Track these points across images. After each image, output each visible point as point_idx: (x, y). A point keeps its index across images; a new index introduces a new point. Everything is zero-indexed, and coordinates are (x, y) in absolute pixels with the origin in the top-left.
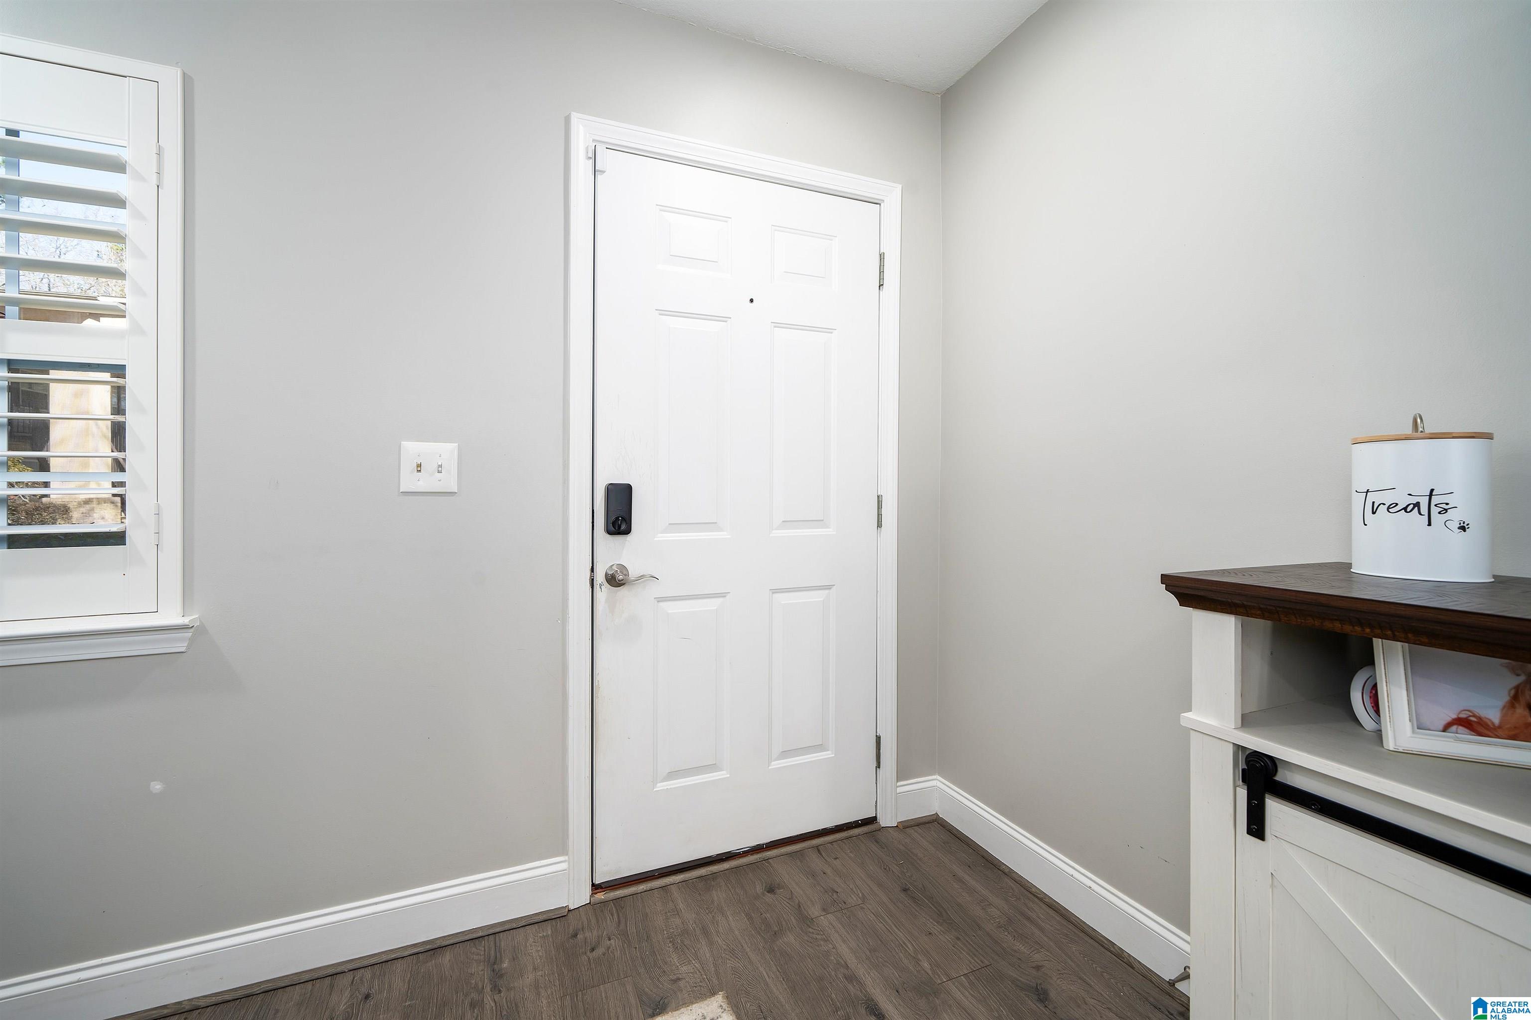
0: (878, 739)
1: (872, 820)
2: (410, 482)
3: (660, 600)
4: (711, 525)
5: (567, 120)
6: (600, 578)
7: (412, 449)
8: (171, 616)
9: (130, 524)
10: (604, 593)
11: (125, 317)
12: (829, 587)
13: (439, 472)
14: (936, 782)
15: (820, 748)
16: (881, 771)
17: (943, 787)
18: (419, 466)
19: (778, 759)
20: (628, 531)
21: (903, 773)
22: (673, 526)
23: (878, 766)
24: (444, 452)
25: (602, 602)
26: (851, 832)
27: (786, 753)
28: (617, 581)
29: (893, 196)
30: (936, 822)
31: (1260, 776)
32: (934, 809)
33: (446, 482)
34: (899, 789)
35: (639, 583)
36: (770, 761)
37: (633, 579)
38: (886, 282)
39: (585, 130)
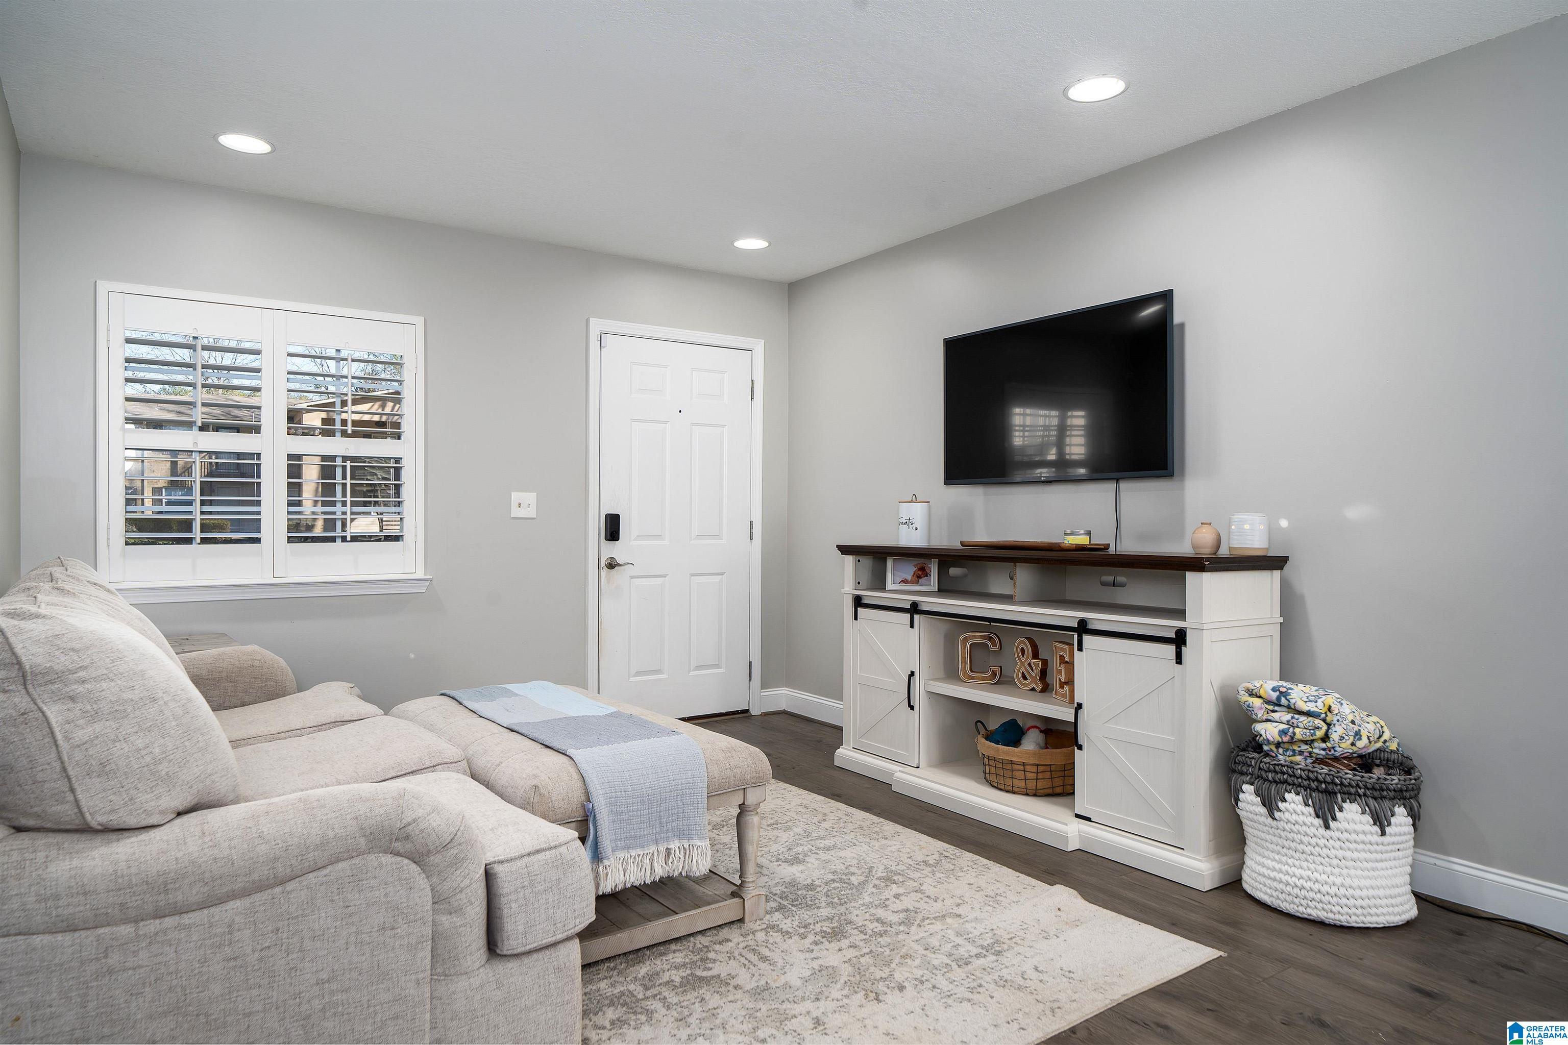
0: (750, 663)
1: (747, 711)
2: (516, 512)
3: (632, 577)
4: (659, 537)
5: (588, 321)
6: (603, 564)
7: (516, 496)
8: (420, 574)
9: (406, 532)
10: (605, 572)
11: (399, 438)
12: (722, 574)
13: (529, 507)
14: (784, 691)
15: (717, 666)
16: (752, 682)
17: (788, 693)
18: (520, 504)
19: (694, 670)
20: (618, 539)
21: (765, 685)
22: (639, 537)
23: (750, 679)
24: (530, 498)
25: (604, 577)
26: (735, 716)
27: (698, 668)
28: (612, 565)
29: (759, 347)
30: (784, 713)
31: (858, 602)
32: (783, 706)
33: (531, 512)
34: (762, 694)
35: (623, 567)
36: (689, 671)
37: (619, 565)
38: (755, 396)
39: (596, 325)
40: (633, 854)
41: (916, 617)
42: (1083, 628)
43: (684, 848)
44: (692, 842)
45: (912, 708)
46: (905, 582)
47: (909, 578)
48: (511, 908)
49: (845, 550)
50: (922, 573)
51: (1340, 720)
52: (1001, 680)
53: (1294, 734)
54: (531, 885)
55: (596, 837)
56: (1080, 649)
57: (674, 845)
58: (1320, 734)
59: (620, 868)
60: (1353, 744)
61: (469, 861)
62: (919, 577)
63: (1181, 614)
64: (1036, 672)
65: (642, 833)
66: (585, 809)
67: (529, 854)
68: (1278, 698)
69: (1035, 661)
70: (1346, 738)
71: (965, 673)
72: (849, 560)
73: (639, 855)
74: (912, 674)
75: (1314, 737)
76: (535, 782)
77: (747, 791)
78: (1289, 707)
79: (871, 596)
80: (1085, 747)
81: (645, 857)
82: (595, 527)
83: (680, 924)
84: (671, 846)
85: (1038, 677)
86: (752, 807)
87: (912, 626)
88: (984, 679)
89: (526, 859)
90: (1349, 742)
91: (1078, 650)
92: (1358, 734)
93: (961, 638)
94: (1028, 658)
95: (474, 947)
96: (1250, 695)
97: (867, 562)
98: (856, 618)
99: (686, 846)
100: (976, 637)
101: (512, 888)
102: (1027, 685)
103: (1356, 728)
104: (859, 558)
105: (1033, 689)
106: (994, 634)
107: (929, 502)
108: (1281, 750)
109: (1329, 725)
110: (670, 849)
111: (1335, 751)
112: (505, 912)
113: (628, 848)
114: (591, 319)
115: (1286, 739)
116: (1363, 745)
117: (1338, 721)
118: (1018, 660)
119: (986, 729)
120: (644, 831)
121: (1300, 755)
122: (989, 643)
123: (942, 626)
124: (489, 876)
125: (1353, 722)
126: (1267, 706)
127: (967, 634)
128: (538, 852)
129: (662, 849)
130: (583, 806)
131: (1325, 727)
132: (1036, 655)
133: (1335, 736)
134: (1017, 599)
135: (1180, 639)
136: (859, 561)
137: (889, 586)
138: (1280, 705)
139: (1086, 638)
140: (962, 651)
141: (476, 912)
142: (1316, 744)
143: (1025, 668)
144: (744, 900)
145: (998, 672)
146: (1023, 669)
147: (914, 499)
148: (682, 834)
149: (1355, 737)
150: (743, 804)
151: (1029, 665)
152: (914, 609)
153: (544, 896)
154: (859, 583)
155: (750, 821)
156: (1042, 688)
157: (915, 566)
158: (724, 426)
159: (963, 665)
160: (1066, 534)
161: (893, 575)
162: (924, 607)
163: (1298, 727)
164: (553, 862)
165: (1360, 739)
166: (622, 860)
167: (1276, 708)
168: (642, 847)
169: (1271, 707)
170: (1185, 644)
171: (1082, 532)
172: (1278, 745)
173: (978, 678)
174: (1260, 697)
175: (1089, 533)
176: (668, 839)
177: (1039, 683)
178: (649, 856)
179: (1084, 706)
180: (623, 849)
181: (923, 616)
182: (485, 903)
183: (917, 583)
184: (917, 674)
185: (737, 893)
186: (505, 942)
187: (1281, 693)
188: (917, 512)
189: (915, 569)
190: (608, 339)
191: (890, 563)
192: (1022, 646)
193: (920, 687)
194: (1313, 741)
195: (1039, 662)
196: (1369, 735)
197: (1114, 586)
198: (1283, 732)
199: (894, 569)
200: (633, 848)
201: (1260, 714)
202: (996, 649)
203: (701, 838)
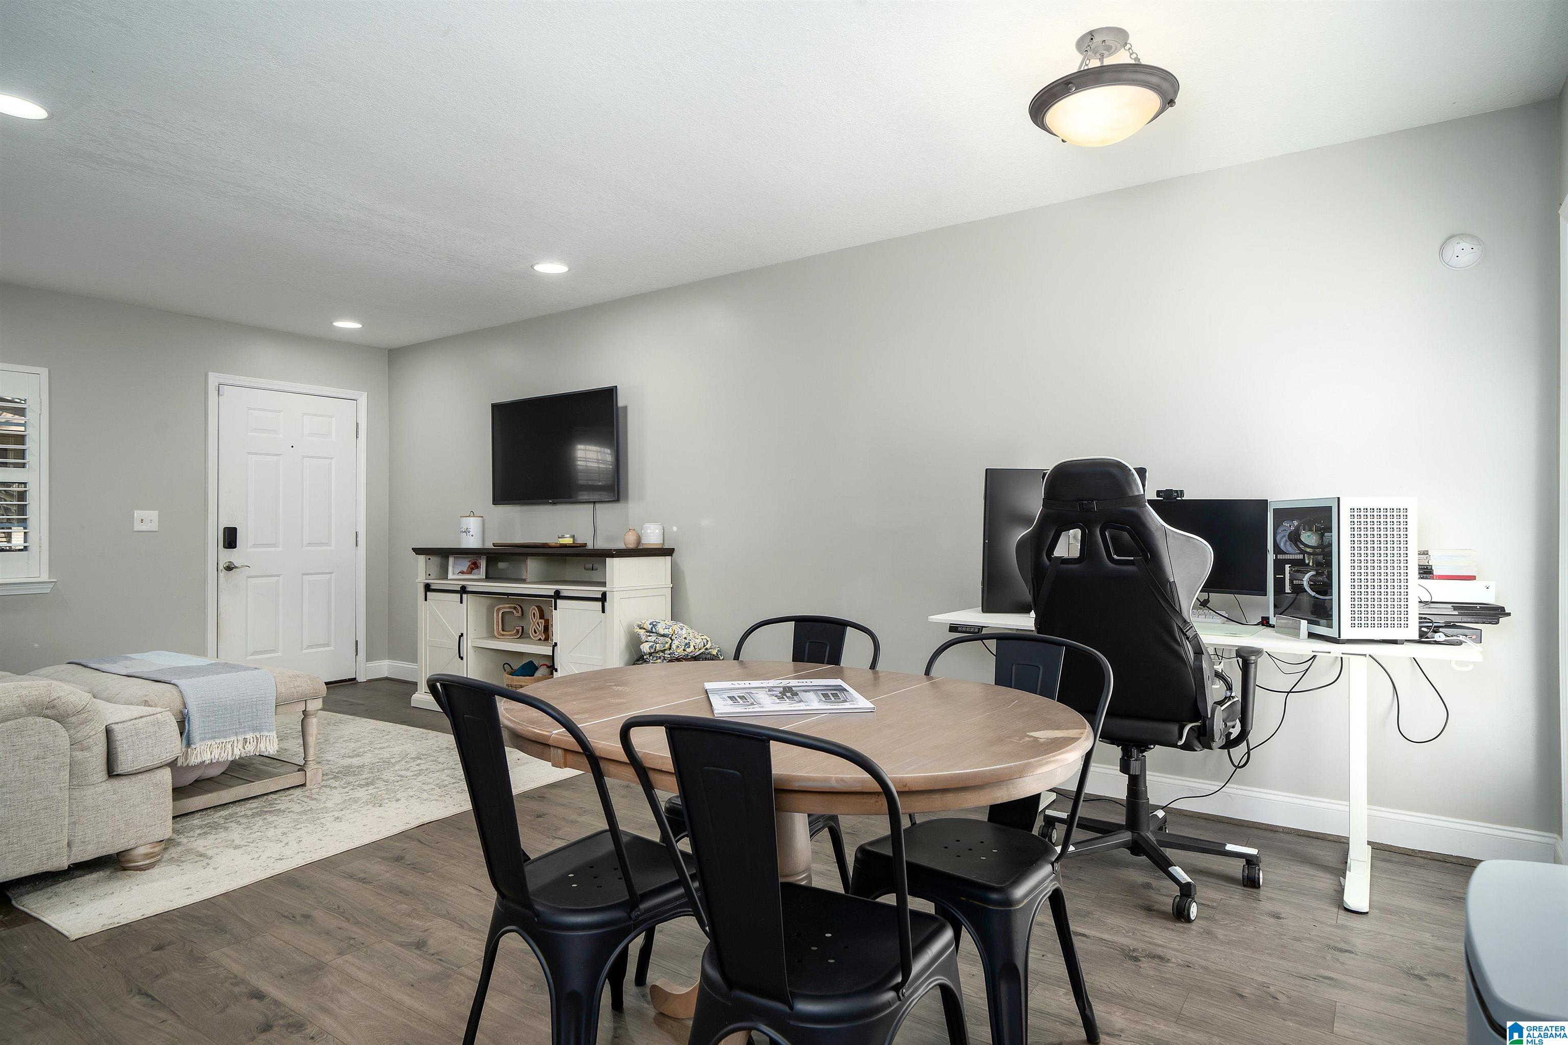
0: (357, 642)
1: (355, 679)
2: (138, 526)
3: (248, 577)
4: (274, 545)
5: (206, 375)
6: (221, 567)
7: (138, 514)
8: (45, 578)
9: (30, 544)
10: (223, 574)
11: (24, 467)
12: (331, 573)
13: (152, 523)
14: (387, 663)
15: (328, 645)
16: (358, 657)
17: (392, 664)
18: (142, 520)
19: (306, 649)
20: (234, 547)
21: (369, 658)
22: (255, 545)
23: (357, 655)
24: (153, 515)
25: (222, 577)
26: (343, 683)
27: (309, 647)
28: (229, 568)
29: (363, 398)
30: (387, 679)
31: (428, 588)
32: (385, 674)
33: (154, 526)
34: (367, 665)
35: (238, 569)
36: (302, 650)
37: (236, 567)
38: (359, 436)
39: (214, 379)
40: (218, 742)
41: (465, 596)
42: (557, 595)
43: (256, 737)
44: (262, 734)
45: (462, 658)
46: (462, 573)
47: (465, 570)
48: (123, 747)
49: (418, 551)
50: (475, 566)
51: (678, 637)
52: (522, 635)
53: (656, 647)
54: (137, 735)
55: (189, 731)
56: (556, 609)
57: (249, 736)
58: (667, 646)
59: (208, 751)
60: (684, 650)
61: (95, 721)
62: (472, 569)
63: (604, 584)
64: (542, 628)
65: (225, 728)
66: (182, 713)
67: (135, 719)
68: (652, 628)
69: (541, 620)
70: (680, 647)
71: (498, 633)
72: (422, 558)
73: (222, 743)
74: (462, 635)
75: (665, 648)
76: (145, 699)
77: (308, 701)
78: (656, 633)
79: (437, 583)
80: (559, 670)
81: (227, 743)
82: (214, 536)
83: (257, 787)
84: (248, 737)
85: (542, 631)
86: (312, 713)
87: (461, 602)
88: (511, 635)
89: (134, 721)
90: (682, 649)
91: (555, 609)
92: (688, 645)
93: (496, 609)
94: (537, 619)
95: (98, 770)
96: (640, 628)
97: (435, 560)
98: (426, 600)
99: (258, 736)
100: (506, 607)
101: (124, 737)
102: (537, 637)
103: (687, 641)
104: (428, 557)
105: (540, 639)
106: (519, 605)
107: (483, 517)
108: (651, 657)
109: (672, 640)
110: (246, 738)
111: (675, 654)
112: (119, 749)
113: (213, 738)
114: (209, 373)
115: (652, 651)
116: (691, 651)
117: (676, 638)
118: (531, 621)
119: (512, 669)
120: (227, 727)
121: (659, 659)
122: (514, 612)
123: (484, 601)
124: (108, 732)
125: (685, 638)
126: (646, 633)
127: (500, 606)
128: (141, 717)
129: (241, 738)
130: (181, 712)
131: (670, 641)
132: (542, 617)
133: (674, 646)
134: (528, 580)
135: (603, 599)
136: (429, 559)
137: (450, 576)
138: (653, 633)
139: (559, 601)
140: (497, 618)
141: (100, 749)
142: (666, 652)
143: (536, 626)
144: (306, 772)
145: (520, 631)
146: (534, 627)
147: (472, 514)
148: (255, 729)
149: (685, 646)
150: (305, 710)
151: (538, 623)
152: (463, 590)
153: (145, 741)
154: (429, 575)
155: (310, 721)
156: (545, 638)
157: (469, 561)
158: (332, 458)
159: (497, 627)
160: (559, 538)
161: (453, 567)
162: (469, 589)
163: (658, 643)
164: (151, 722)
165: (689, 647)
166: (209, 746)
167: (651, 634)
168: (225, 737)
169: (648, 634)
170: (606, 600)
171: (568, 536)
172: (650, 654)
173: (507, 635)
174: (644, 629)
175: (573, 537)
176: (245, 733)
177: (543, 634)
178: (231, 743)
179: (558, 644)
180: (210, 739)
181: (469, 595)
182: (105, 746)
183: (470, 573)
184: (465, 635)
185: (302, 769)
186: (119, 766)
187: (653, 625)
188: (473, 524)
189: (469, 564)
190: (225, 389)
191: (451, 560)
192: (534, 611)
193: (469, 644)
194: (665, 650)
195: (543, 621)
196: (695, 645)
197: (592, 570)
198: (651, 647)
199: (454, 563)
200: (217, 738)
201: (643, 638)
202: (519, 614)
203: (269, 731)
